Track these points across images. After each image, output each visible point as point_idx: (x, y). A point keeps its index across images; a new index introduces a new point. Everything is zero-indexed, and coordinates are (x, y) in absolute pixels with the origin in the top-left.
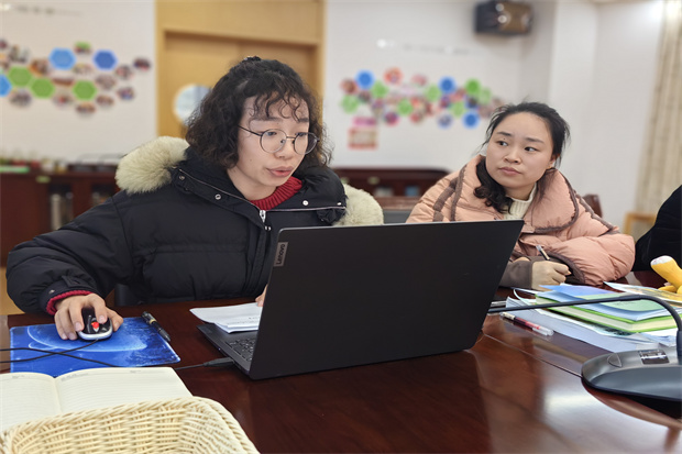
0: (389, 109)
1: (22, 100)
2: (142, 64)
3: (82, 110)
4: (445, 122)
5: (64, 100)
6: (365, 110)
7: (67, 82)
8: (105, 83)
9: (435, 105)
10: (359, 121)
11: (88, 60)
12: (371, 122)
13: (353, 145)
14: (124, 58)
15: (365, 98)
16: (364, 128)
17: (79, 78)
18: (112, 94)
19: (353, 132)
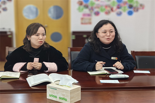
0: (96, 10)
4: (119, 14)
6: (87, 11)
9: (115, 8)
10: (84, 15)
12: (89, 15)
13: (82, 23)
15: (86, 7)
16: (87, 17)
19: (82, 19)
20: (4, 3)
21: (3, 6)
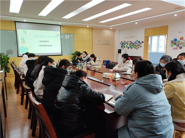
0: (180, 46)
1: (132, 48)
2: (143, 42)
3: (137, 49)
5: (135, 48)
6: (175, 46)
7: (135, 46)
8: (139, 45)
10: (174, 49)
11: (137, 42)
12: (176, 49)
14: (141, 42)
15: (175, 44)
17: (137, 45)
18: (139, 47)
20: (141, 43)
21: (140, 45)
